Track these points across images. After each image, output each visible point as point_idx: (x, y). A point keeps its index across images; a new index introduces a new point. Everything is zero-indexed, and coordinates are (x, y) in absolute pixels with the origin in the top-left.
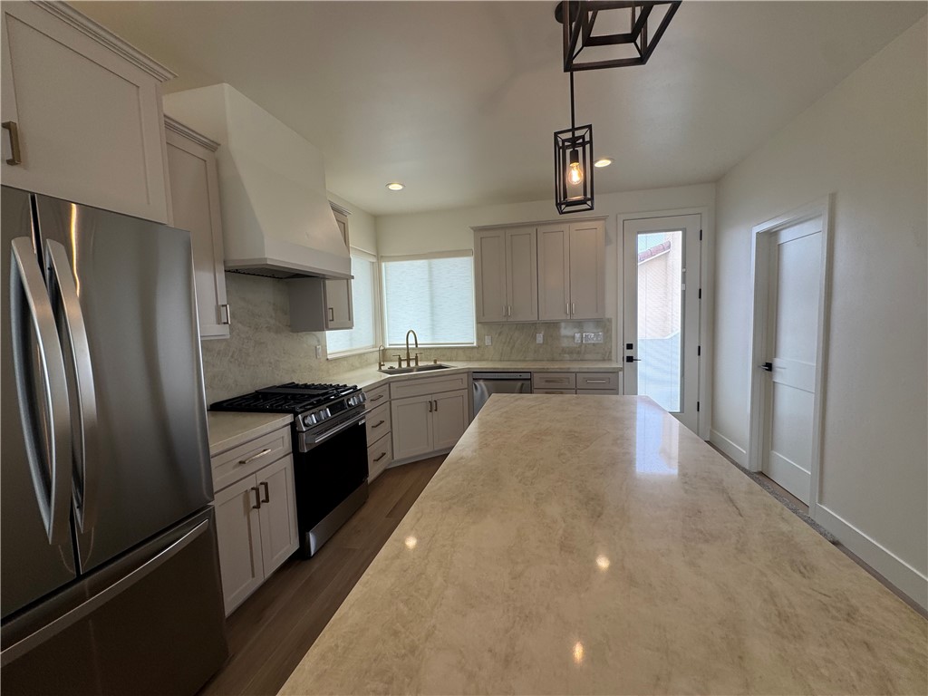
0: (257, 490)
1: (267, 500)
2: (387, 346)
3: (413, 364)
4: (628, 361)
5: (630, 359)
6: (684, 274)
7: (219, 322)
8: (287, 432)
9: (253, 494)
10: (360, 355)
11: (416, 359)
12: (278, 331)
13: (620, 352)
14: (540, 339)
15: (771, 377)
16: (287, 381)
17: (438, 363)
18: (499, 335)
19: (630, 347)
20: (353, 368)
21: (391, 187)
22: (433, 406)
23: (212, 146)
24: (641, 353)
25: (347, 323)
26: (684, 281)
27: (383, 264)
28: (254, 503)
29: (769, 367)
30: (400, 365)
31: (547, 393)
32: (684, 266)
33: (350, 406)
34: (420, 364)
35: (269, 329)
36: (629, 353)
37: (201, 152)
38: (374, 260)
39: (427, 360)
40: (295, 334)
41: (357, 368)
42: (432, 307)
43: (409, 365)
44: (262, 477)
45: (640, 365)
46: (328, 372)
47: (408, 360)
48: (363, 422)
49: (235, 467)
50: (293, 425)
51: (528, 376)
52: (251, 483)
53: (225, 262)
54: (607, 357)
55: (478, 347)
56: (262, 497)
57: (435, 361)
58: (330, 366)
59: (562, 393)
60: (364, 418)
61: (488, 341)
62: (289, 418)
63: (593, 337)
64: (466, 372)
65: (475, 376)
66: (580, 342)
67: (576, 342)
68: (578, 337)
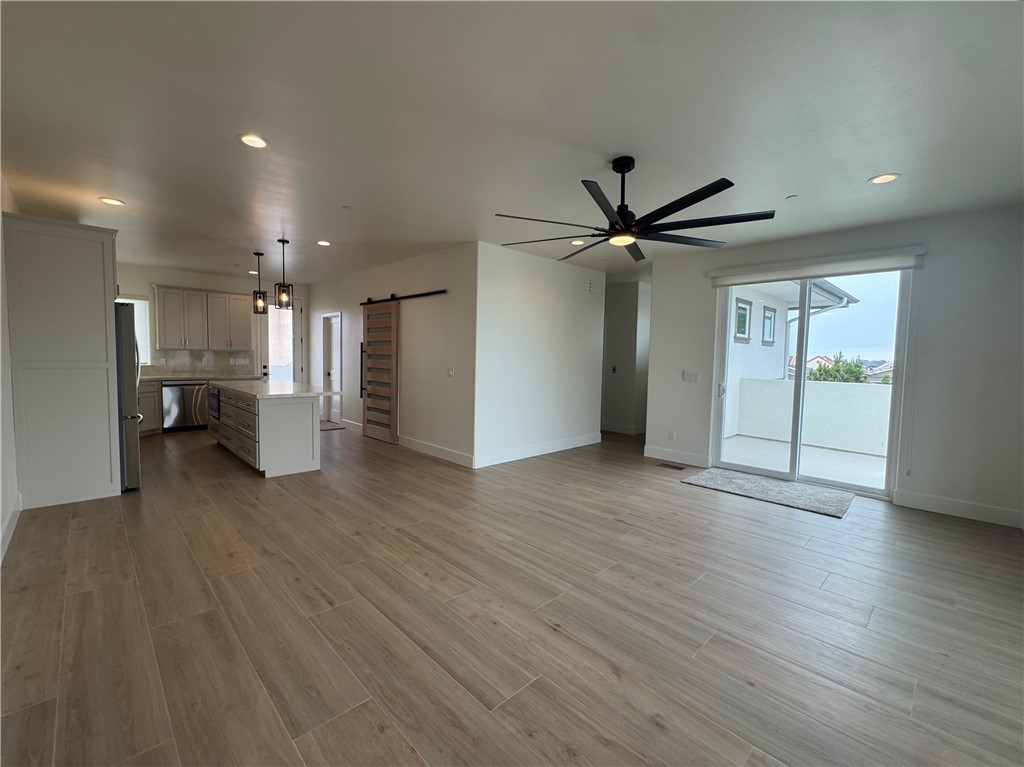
5: (265, 373)
6: (294, 329)
13: (259, 370)
19: (265, 367)
24: (271, 371)
26: (294, 334)
29: (329, 374)
32: (293, 326)
36: (264, 371)
54: (251, 373)
55: (153, 366)
61: (162, 362)
63: (242, 361)
64: (157, 380)
65: (164, 383)
66: (234, 364)
67: (231, 364)
68: (232, 361)
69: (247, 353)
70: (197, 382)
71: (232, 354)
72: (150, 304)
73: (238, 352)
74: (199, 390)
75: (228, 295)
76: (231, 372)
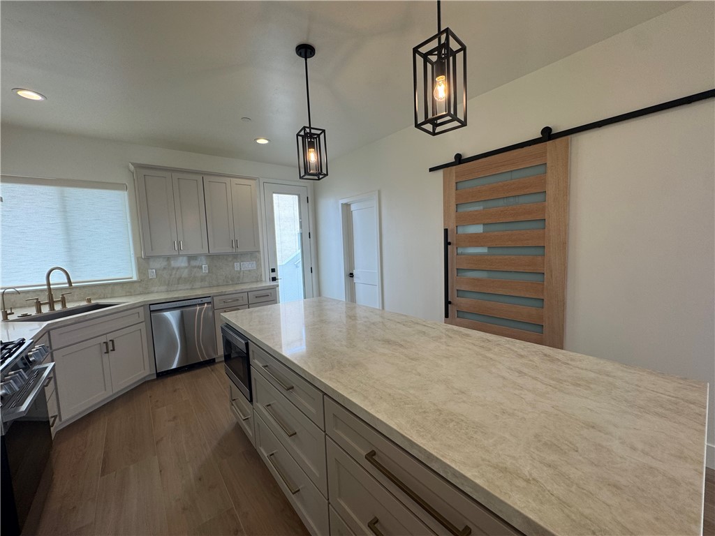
3: (59, 307)
4: (272, 280)
5: (274, 279)
6: (301, 223)
11: (63, 302)
13: (268, 275)
14: (205, 269)
15: (353, 280)
17: (93, 302)
19: (273, 270)
22: (109, 347)
24: (280, 274)
26: (301, 227)
29: (351, 275)
30: (39, 311)
32: (300, 218)
34: (70, 306)
36: (273, 275)
39: (80, 300)
43: (52, 308)
45: (280, 282)
47: (51, 303)
51: (209, 300)
54: (259, 280)
55: (140, 281)
57: (89, 300)
61: (151, 274)
63: (248, 265)
64: (143, 305)
65: (153, 308)
66: (239, 269)
67: (236, 269)
68: (237, 266)
69: (253, 254)
70: (199, 301)
71: (236, 257)
72: (129, 196)
73: (243, 254)
74: (201, 311)
75: (229, 179)
76: (236, 280)
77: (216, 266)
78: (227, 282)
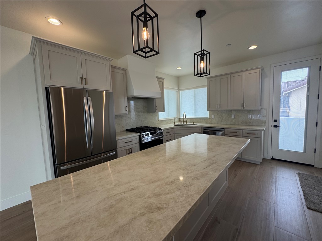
0: (129, 149)
1: (131, 153)
2: (181, 118)
3: (185, 123)
4: (274, 127)
5: (276, 126)
6: (309, 88)
7: (125, 110)
8: (138, 137)
9: (128, 150)
10: (170, 120)
11: (187, 122)
12: (144, 112)
13: (270, 123)
14: (233, 116)
16: (146, 125)
18: (217, 115)
19: (275, 121)
20: (168, 123)
21: (178, 69)
23: (125, 70)
25: (163, 111)
26: (308, 91)
27: (180, 92)
28: (128, 152)
30: (181, 123)
31: (230, 136)
32: (309, 84)
33: (158, 133)
34: (188, 123)
35: (141, 112)
36: (275, 123)
37: (122, 72)
38: (177, 91)
39: (190, 122)
40: (149, 114)
41: (169, 124)
42: (195, 105)
43: (184, 123)
44: (131, 147)
46: (159, 124)
47: (184, 122)
48: (162, 138)
49: (124, 143)
50: (140, 136)
51: (223, 130)
52: (128, 148)
53: (127, 97)
54: (263, 125)
55: (210, 119)
56: (130, 152)
57: (193, 123)
58: (160, 123)
59: (236, 137)
60: (163, 137)
61: (213, 117)
62: (138, 134)
63: (257, 117)
64: (201, 127)
66: (251, 118)
67: (249, 118)
68: (250, 116)
70: (219, 129)
73: (254, 110)
75: (243, 73)
76: (249, 123)
77: (238, 115)
78: (243, 124)
